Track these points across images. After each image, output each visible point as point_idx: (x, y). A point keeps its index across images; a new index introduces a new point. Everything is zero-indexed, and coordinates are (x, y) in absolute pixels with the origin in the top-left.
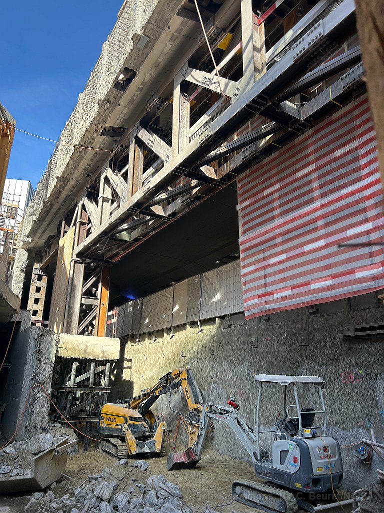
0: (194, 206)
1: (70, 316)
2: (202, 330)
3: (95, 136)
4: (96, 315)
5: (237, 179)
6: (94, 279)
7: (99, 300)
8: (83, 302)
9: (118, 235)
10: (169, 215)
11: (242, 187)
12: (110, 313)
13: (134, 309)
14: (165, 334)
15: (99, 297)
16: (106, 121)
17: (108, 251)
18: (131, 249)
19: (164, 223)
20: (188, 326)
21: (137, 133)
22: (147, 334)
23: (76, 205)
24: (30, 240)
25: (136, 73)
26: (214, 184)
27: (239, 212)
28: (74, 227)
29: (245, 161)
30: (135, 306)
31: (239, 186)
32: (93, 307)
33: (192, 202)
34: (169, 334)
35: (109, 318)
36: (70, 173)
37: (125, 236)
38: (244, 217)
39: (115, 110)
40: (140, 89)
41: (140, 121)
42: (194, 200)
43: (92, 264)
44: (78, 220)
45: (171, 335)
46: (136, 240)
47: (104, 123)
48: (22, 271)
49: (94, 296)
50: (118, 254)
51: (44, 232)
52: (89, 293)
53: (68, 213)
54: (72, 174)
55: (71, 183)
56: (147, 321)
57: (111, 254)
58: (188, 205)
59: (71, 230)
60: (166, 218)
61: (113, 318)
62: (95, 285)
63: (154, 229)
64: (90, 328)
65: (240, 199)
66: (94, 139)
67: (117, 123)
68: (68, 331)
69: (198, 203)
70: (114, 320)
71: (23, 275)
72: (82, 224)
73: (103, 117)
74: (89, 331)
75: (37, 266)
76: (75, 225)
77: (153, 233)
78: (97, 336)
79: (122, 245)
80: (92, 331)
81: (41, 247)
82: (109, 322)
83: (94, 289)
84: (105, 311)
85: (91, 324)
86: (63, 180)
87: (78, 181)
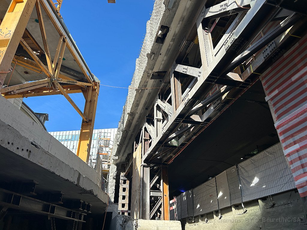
0: (224, 109)
1: (144, 205)
2: (246, 211)
3: (147, 80)
4: (161, 204)
5: (260, 78)
6: (157, 177)
7: (162, 192)
8: (151, 195)
9: (169, 143)
10: (205, 121)
11: (267, 82)
12: (171, 202)
13: (187, 198)
14: (215, 216)
15: (162, 191)
16: (153, 68)
17: (164, 156)
18: (179, 152)
19: (202, 127)
20: (233, 209)
21: (175, 69)
22: (200, 216)
23: (141, 130)
24: (117, 158)
25: (169, 27)
26: (240, 87)
27: (269, 103)
28: (141, 143)
29: (267, 59)
30: (187, 195)
31: (263, 82)
32: (159, 198)
33: (223, 107)
34: (217, 216)
35: (171, 205)
36: (135, 109)
37: (174, 143)
38: (274, 105)
39: (158, 59)
40: (173, 40)
41: (176, 61)
42: (224, 105)
43: (155, 168)
44: (143, 139)
45: (220, 216)
46: (183, 145)
47: (152, 70)
48: (114, 178)
49: (158, 189)
50: (171, 157)
51: (125, 151)
52: (155, 188)
53: (137, 136)
54: (136, 109)
55: (137, 116)
56: (198, 206)
57: (166, 158)
58: (219, 110)
59: (139, 146)
60: (203, 123)
61: (174, 205)
62: (158, 182)
63: (195, 134)
64: (159, 214)
65: (267, 92)
66: (147, 82)
67: (161, 68)
68: (143, 217)
69: (227, 106)
70: (174, 207)
71: (115, 181)
72: (145, 140)
73: (151, 66)
74: (158, 216)
75: (122, 174)
76: (141, 142)
77: (195, 137)
78: (164, 220)
79: (173, 150)
80: (160, 216)
81: (124, 162)
82: (171, 209)
83: (158, 185)
84: (167, 200)
85: (158, 211)
86: (132, 114)
87: (141, 114)
